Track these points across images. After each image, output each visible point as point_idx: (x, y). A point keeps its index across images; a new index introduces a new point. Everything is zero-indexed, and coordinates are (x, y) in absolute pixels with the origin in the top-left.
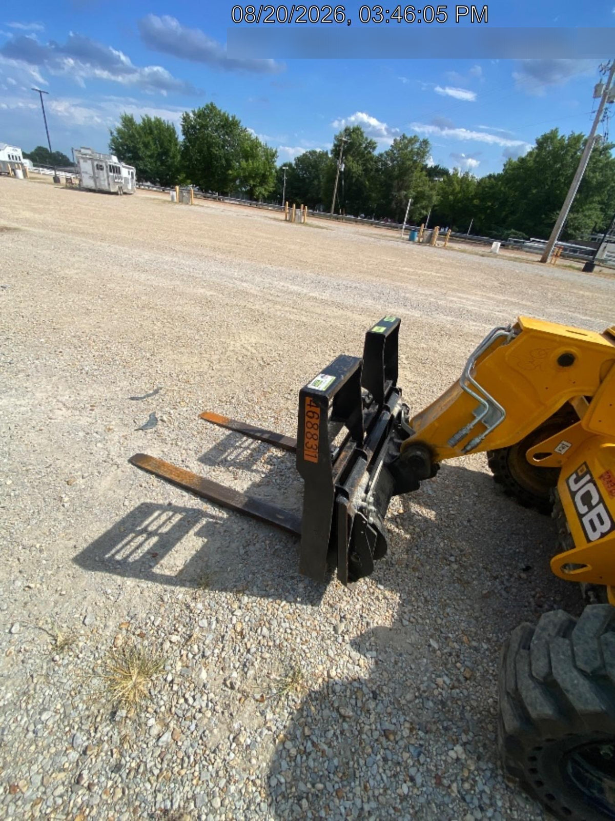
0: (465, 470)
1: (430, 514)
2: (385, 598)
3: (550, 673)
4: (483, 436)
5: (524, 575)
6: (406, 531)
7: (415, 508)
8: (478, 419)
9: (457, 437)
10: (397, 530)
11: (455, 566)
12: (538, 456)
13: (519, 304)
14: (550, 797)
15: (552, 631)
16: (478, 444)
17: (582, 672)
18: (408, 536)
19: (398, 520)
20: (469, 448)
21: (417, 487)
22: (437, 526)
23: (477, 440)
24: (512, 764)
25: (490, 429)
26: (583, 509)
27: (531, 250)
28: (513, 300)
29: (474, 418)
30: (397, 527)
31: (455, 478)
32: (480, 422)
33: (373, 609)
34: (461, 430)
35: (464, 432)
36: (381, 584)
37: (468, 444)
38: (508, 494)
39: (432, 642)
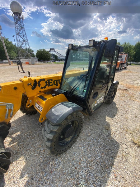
0: (20, 117)
1: (19, 133)
2: (20, 161)
3: (47, 138)
4: (12, 111)
5: (42, 125)
6: (15, 142)
7: (14, 136)
8: (8, 109)
9: (6, 116)
10: (13, 145)
11: (30, 137)
12: (28, 106)
13: (10, 76)
14: (63, 150)
15: (44, 132)
16: (12, 114)
17: (49, 134)
18: (17, 143)
19: (12, 142)
20: (11, 116)
21: (8, 132)
22: (22, 134)
23: (12, 113)
24: (56, 154)
25: (12, 109)
26: (39, 109)
27: (6, 63)
28: (8, 75)
29: (7, 109)
30: (12, 144)
31: (19, 121)
32: (9, 109)
33: (19, 166)
34: (6, 114)
35: (7, 114)
36: (17, 159)
37: (10, 115)
38: (31, 115)
39: (35, 155)
